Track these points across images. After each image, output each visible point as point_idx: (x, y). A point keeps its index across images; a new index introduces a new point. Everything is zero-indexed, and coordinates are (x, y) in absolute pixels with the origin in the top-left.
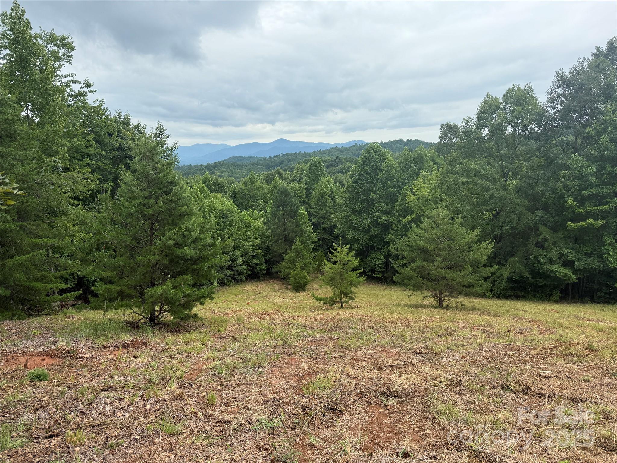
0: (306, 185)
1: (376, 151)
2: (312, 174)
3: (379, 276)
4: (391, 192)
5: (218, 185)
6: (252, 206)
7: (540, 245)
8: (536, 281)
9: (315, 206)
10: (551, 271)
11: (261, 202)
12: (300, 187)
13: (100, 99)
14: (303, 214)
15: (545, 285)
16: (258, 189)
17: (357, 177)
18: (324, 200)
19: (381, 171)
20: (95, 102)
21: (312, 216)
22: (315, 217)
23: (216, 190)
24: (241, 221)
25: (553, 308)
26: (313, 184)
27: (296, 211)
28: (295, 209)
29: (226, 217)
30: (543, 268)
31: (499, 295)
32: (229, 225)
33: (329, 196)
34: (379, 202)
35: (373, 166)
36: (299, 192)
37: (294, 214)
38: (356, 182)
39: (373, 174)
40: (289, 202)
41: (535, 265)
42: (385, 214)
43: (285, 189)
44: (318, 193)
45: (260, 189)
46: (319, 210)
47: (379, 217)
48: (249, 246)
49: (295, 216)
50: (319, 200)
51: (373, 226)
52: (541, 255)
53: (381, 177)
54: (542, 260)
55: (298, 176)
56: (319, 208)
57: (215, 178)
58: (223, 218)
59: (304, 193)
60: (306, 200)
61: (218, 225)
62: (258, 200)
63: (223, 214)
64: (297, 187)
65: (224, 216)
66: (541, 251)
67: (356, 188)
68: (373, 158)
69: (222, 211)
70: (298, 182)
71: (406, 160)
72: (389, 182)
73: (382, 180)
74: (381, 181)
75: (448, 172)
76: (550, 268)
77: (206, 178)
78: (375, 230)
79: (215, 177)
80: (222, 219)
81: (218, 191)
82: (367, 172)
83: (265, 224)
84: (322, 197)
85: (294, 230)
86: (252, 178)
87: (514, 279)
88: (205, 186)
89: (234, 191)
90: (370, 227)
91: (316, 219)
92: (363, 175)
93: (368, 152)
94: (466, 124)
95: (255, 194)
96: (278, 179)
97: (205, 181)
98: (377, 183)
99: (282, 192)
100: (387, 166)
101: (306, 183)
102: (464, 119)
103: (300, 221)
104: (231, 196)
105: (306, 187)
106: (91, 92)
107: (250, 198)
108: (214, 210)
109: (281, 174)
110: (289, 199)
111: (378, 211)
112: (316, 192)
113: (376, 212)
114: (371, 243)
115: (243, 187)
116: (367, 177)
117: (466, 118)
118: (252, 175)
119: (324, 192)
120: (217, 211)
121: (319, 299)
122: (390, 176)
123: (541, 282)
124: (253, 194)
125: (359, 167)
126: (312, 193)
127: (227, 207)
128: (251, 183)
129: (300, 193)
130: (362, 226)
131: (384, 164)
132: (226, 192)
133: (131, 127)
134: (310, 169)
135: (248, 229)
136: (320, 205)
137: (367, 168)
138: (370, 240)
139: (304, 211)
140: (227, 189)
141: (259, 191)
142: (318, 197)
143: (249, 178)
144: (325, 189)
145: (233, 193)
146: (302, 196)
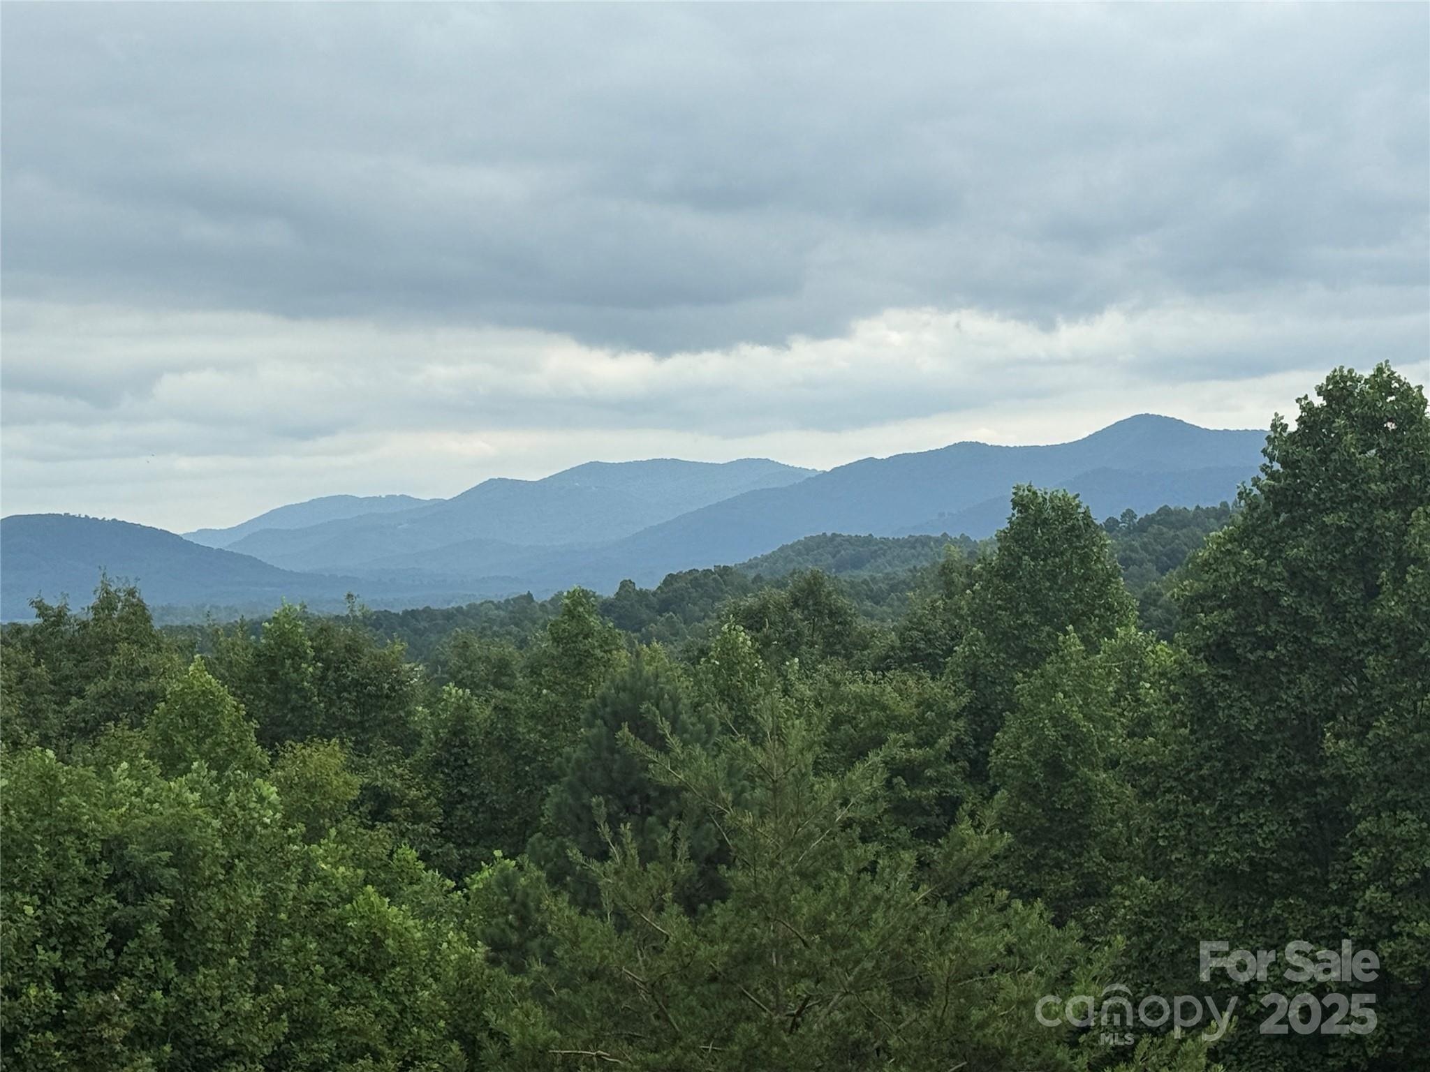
12: (925, 704)
17: (1230, 616)
34: (1393, 806)
39: (1349, 591)
44: (1029, 744)
53: (1400, 612)
56: (1031, 853)
59: (944, 742)
67: (1225, 696)
70: (934, 666)
84: (1055, 769)
89: (460, 726)
92: (1271, 599)
97: (272, 660)
101: (974, 675)
104: (438, 763)
105: (964, 700)
109: (835, 613)
111: (1382, 872)
113: (1365, 885)
116: (1305, 611)
119: (1072, 736)
137: (1301, 550)
142: (1027, 770)
143: (557, 640)
144: (1077, 716)
145: (447, 745)
146: (927, 763)
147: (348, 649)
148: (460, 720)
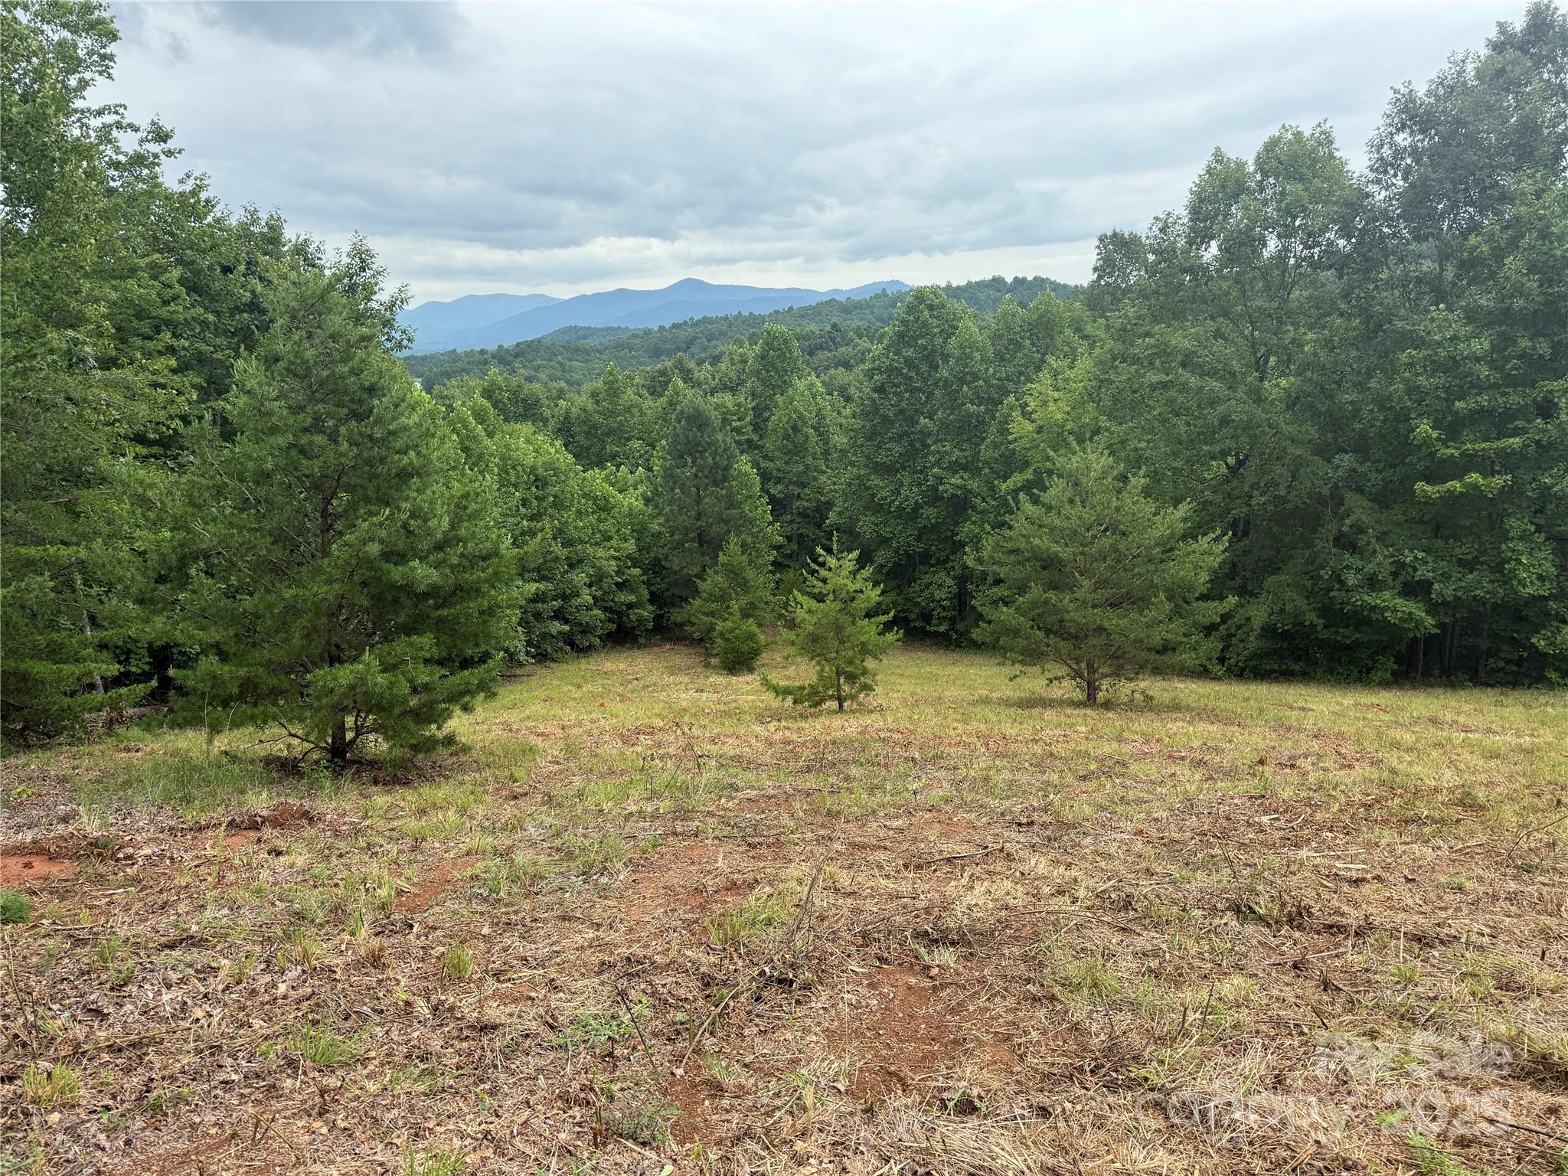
0: (753, 400)
1: (931, 308)
2: (767, 371)
3: (942, 629)
4: (971, 415)
5: (524, 401)
6: (613, 457)
7: (1347, 543)
8: (1336, 633)
9: (776, 454)
10: (1374, 608)
11: (636, 444)
12: (739, 405)
13: (197, 174)
14: (746, 474)
15: (1356, 645)
16: (628, 410)
17: (884, 376)
18: (800, 438)
19: (946, 358)
20: (181, 182)
21: (769, 480)
22: (779, 481)
23: (520, 415)
24: (585, 495)
25: (1374, 700)
26: (771, 397)
27: (727, 468)
28: (725, 462)
29: (545, 484)
30: (1354, 600)
31: (1243, 670)
32: (554, 505)
33: (813, 427)
34: (941, 441)
35: (925, 348)
36: (735, 418)
37: (721, 475)
38: (880, 389)
39: (924, 368)
40: (709, 444)
41: (1332, 594)
42: (957, 472)
43: (696, 409)
44: (785, 420)
45: (635, 411)
46: (786, 463)
47: (940, 480)
48: (607, 559)
49: (725, 479)
50: (787, 437)
51: (927, 503)
52: (1347, 567)
53: (946, 375)
54: (1351, 580)
55: (733, 375)
56: (787, 458)
57: (515, 384)
58: (537, 487)
59: (748, 419)
60: (755, 438)
61: (524, 505)
62: (629, 439)
63: (536, 476)
64: (730, 405)
65: (540, 482)
66: (1348, 559)
67: (882, 404)
68: (925, 324)
69: (533, 468)
70: (734, 391)
71: (1009, 329)
72: (965, 388)
73: (947, 384)
74: (945, 386)
75: (1114, 359)
76: (1370, 599)
77: (493, 383)
78: (930, 513)
79: (514, 381)
80: (534, 489)
81: (522, 417)
82: (909, 362)
83: (647, 501)
84: (795, 429)
85: (724, 516)
86: (612, 383)
87: (1280, 631)
88: (489, 405)
89: (567, 416)
90: (918, 506)
91: (779, 487)
92: (899, 371)
93: (911, 309)
94: (1161, 230)
95: (621, 424)
96: (680, 383)
97: (489, 391)
98: (936, 392)
99: (689, 419)
100: (961, 347)
101: (753, 395)
102: (1157, 219)
103: (738, 493)
104: (559, 430)
105: (754, 404)
106: (169, 153)
107: (608, 434)
108: (513, 468)
109: (689, 371)
110: (709, 437)
111: (938, 463)
112: (778, 419)
113: (932, 467)
114: (920, 547)
115: (590, 406)
116: (910, 374)
117: (1161, 216)
118: (611, 374)
119: (801, 417)
120: (519, 468)
121: (782, 692)
122: (968, 373)
123: (1348, 635)
124: (615, 425)
125: (888, 348)
126: (768, 419)
127: (546, 458)
128: (609, 395)
129: (739, 419)
130: (897, 503)
131: (953, 341)
132: (545, 421)
133: (286, 249)
134: (763, 357)
135: (603, 516)
136: (789, 452)
137: (909, 353)
138: (919, 539)
139: (748, 468)
140: (547, 413)
141: (632, 415)
142: (786, 430)
143: (605, 383)
144: (802, 409)
145: (563, 423)
146: (743, 427)
147: (518, 386)
148: (567, 413)
